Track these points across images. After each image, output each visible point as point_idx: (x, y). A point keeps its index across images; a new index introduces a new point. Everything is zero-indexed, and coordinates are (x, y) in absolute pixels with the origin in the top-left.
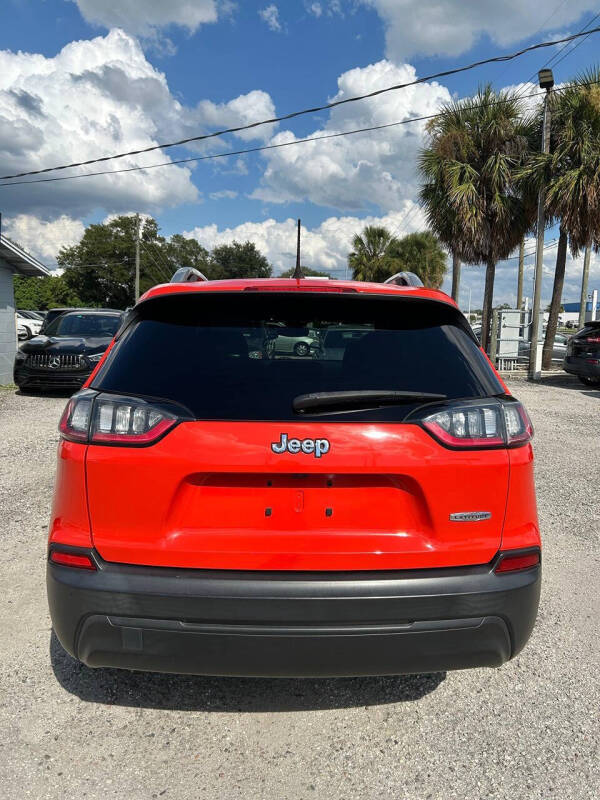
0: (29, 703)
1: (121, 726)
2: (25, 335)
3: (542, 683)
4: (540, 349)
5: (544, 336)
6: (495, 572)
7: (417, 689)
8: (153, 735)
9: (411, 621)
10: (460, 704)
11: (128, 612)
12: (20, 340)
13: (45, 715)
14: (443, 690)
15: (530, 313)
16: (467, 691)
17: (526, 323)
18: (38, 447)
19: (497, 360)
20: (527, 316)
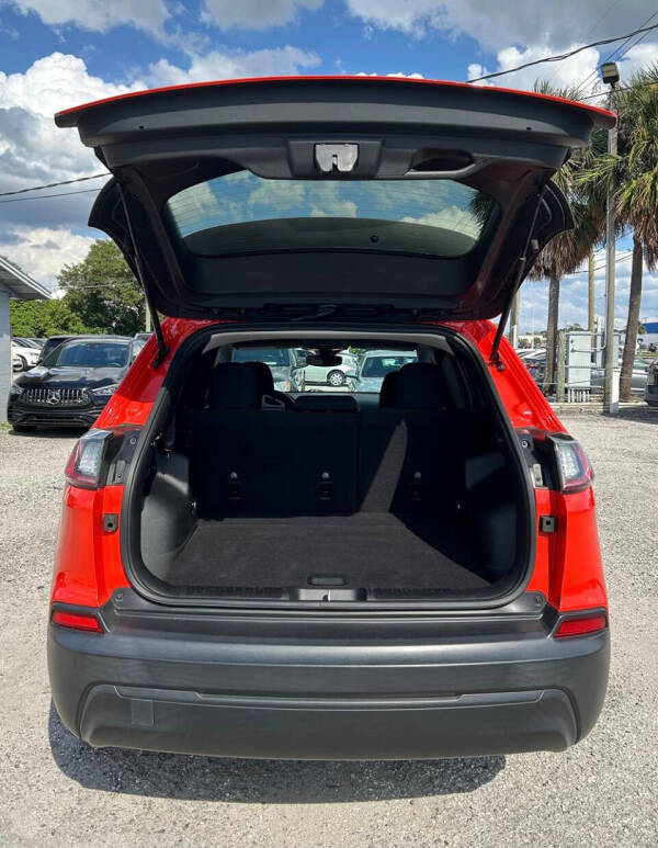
0: (22, 792)
1: (127, 820)
2: (19, 366)
3: (619, 775)
4: (616, 377)
5: (621, 361)
6: (555, 636)
7: (472, 780)
8: (163, 831)
9: (458, 694)
10: (522, 799)
11: (138, 681)
12: (15, 371)
13: (40, 805)
14: (501, 782)
15: (603, 336)
16: (530, 784)
17: (599, 347)
18: (34, 495)
19: (566, 390)
20: (599, 338)
